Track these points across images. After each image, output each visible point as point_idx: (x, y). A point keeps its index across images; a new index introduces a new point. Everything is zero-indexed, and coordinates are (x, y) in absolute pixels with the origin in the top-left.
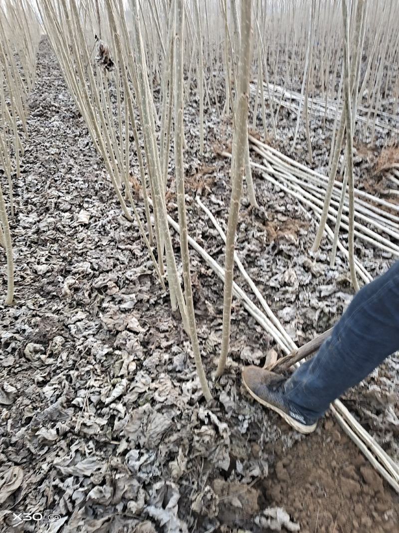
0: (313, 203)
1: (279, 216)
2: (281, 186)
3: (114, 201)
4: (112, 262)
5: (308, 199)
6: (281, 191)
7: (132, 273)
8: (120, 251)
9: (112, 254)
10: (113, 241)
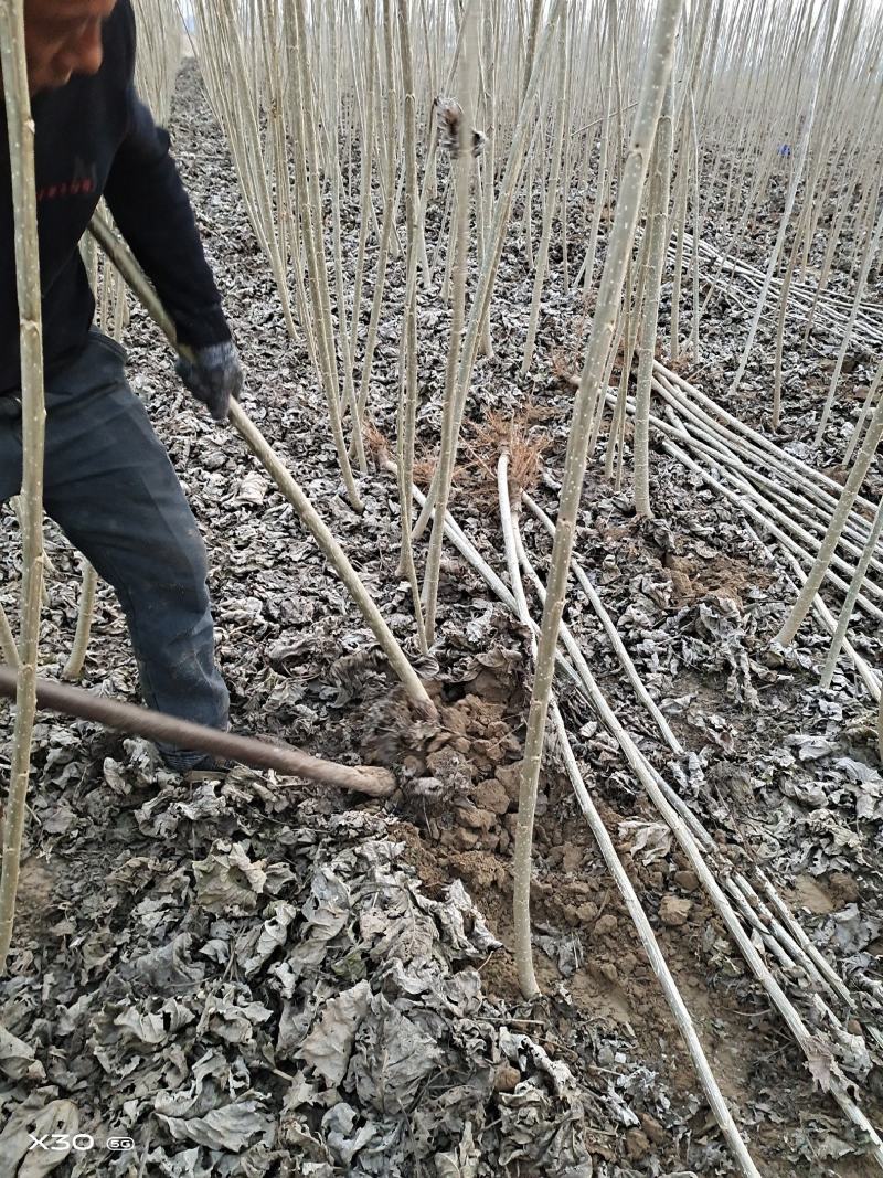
0: (780, 525)
1: (700, 546)
2: (705, 473)
3: (323, 458)
4: (310, 604)
5: (768, 515)
6: (706, 486)
7: (355, 640)
8: (330, 580)
9: (312, 585)
10: (315, 554)
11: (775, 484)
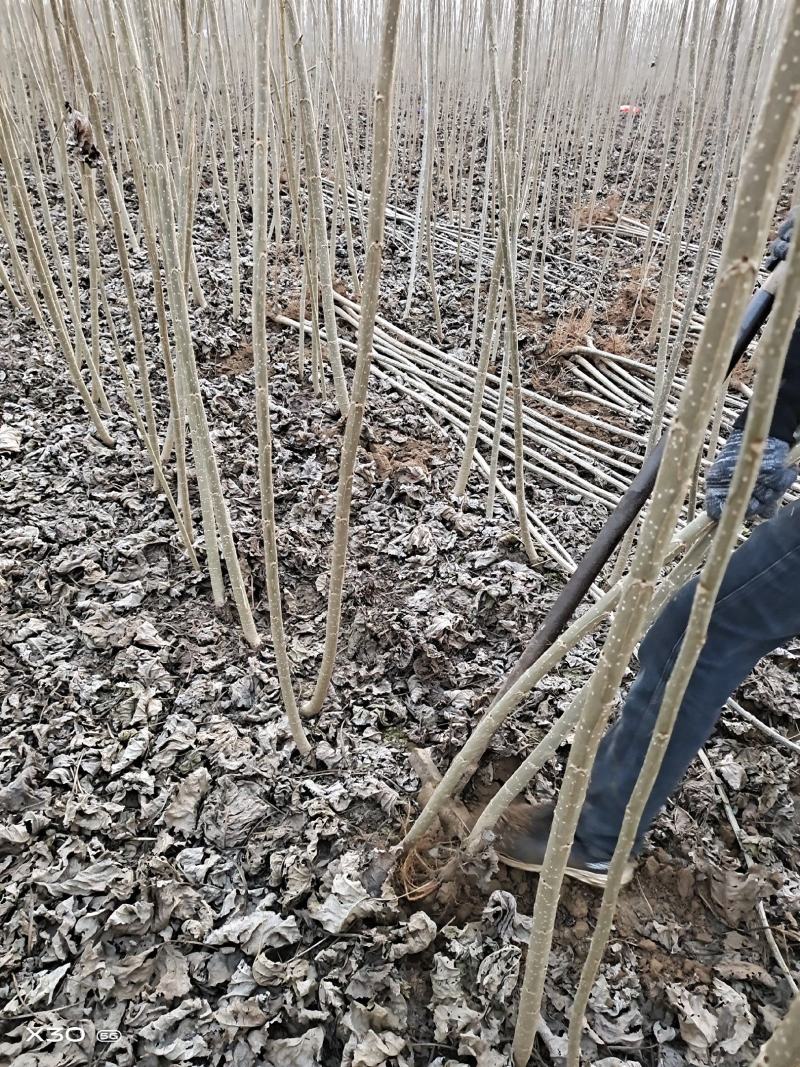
0: (451, 411)
1: (393, 434)
2: (391, 380)
3: (69, 406)
4: (82, 524)
5: (442, 405)
6: (393, 390)
7: (129, 543)
8: (96, 503)
9: (81, 509)
10: (78, 485)
11: (444, 381)
